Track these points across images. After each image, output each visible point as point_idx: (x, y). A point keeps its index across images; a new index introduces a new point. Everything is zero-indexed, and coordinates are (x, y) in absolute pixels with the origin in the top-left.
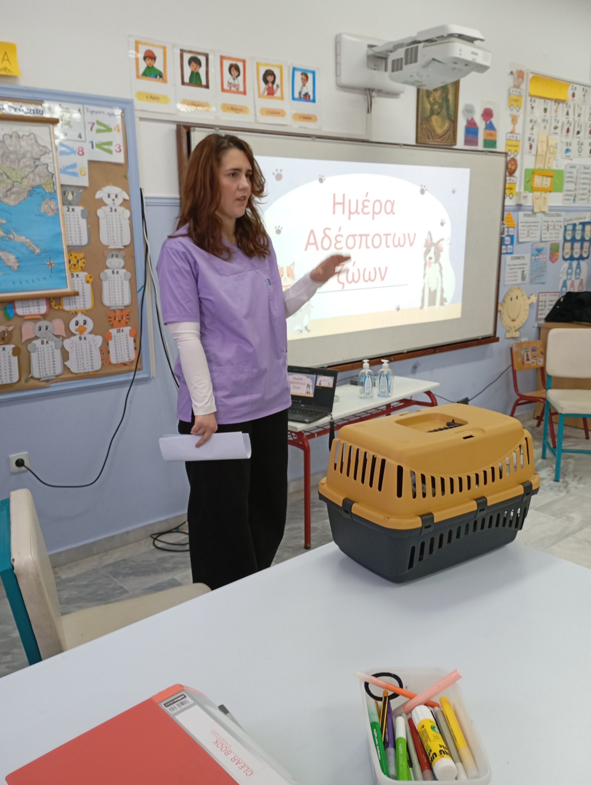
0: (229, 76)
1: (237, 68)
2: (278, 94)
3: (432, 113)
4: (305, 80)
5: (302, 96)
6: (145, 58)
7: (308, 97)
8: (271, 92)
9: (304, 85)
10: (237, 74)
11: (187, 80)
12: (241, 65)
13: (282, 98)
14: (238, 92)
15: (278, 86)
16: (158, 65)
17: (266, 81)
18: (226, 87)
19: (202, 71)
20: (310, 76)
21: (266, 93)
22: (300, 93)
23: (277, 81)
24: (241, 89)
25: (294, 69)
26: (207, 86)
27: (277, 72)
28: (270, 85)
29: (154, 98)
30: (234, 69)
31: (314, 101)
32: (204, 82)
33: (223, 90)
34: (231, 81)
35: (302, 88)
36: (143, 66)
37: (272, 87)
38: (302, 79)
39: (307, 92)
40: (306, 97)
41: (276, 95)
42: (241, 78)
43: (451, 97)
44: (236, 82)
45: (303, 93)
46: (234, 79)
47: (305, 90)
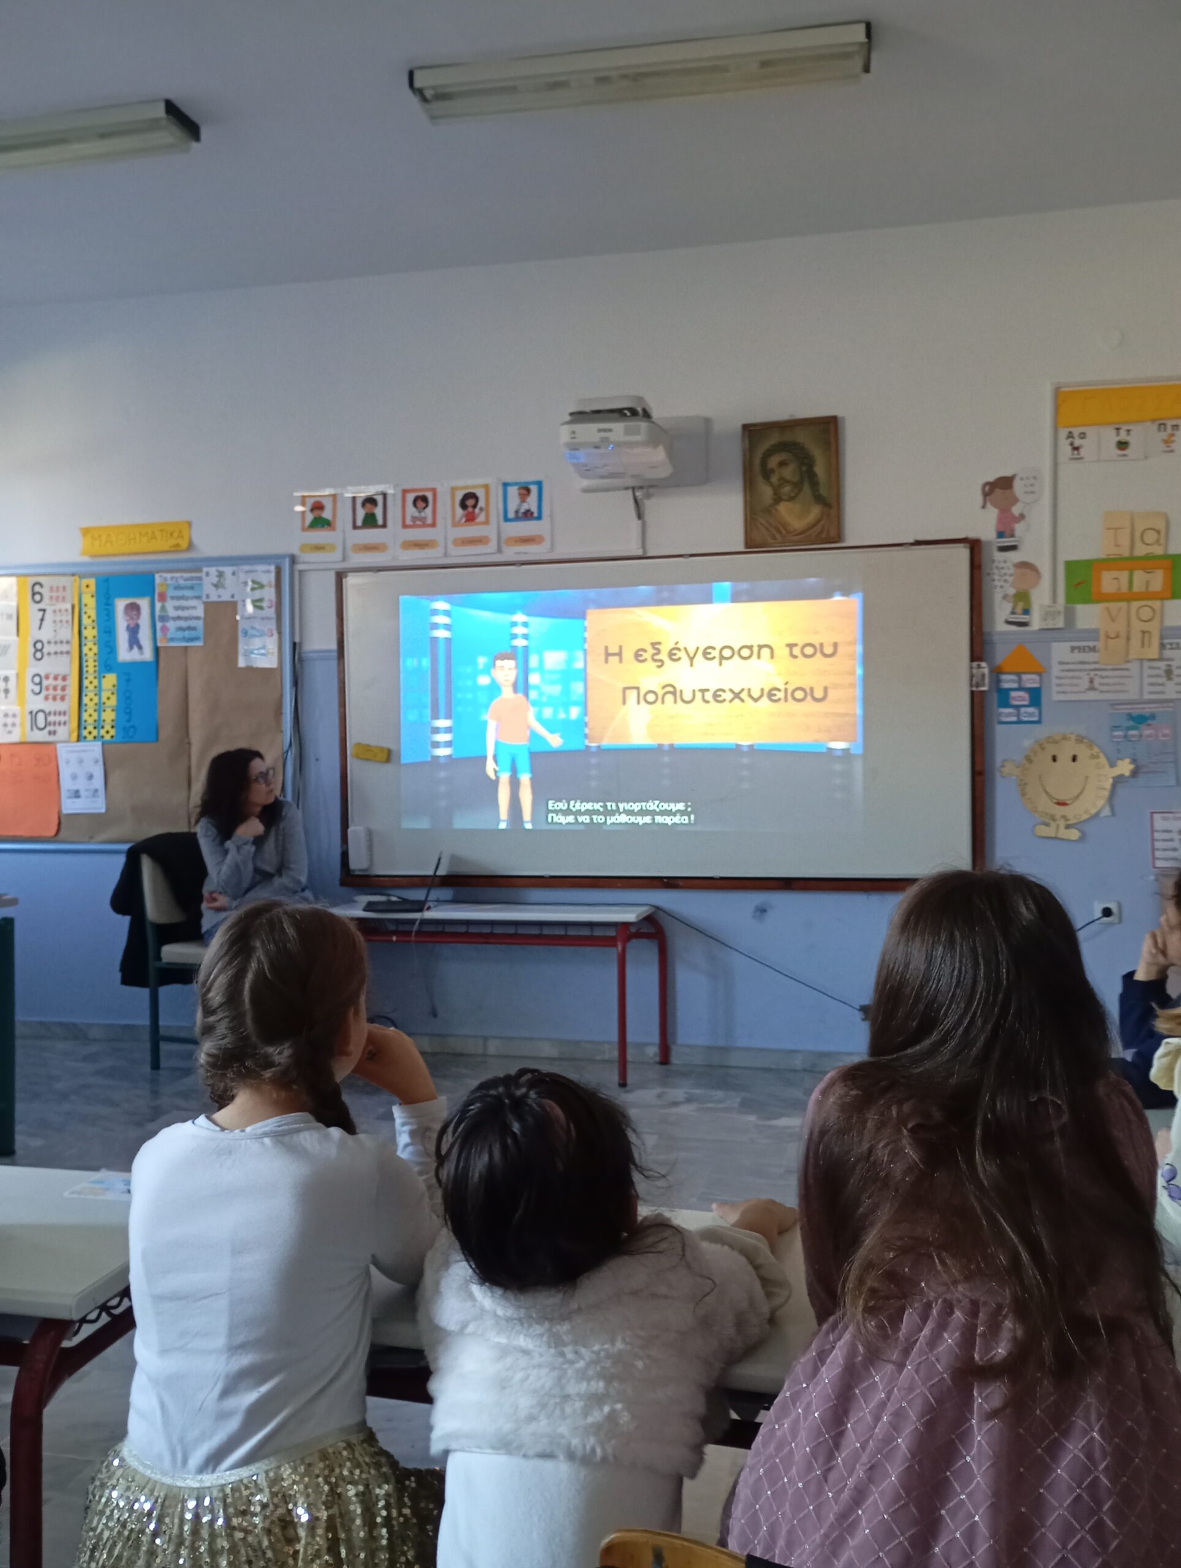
0: (414, 509)
1: (424, 499)
2: (481, 518)
3: (778, 499)
4: (524, 495)
5: (520, 515)
6: (312, 510)
7: (529, 515)
8: (470, 518)
9: (523, 501)
10: (424, 505)
11: (359, 523)
12: (429, 495)
13: (487, 522)
14: (425, 525)
16: (327, 514)
17: (463, 506)
18: (409, 522)
19: (378, 512)
20: (534, 489)
21: (464, 520)
22: (517, 512)
23: (482, 503)
24: (429, 521)
25: (505, 485)
26: (384, 526)
27: (480, 493)
28: (470, 509)
29: (319, 548)
30: (421, 501)
31: (539, 518)
32: (380, 522)
33: (405, 526)
34: (416, 514)
35: (520, 505)
36: (310, 517)
37: (473, 512)
38: (520, 494)
39: (528, 508)
40: (528, 515)
41: (478, 520)
42: (429, 510)
43: (820, 469)
44: (423, 514)
45: (522, 510)
46: (420, 512)
47: (525, 507)
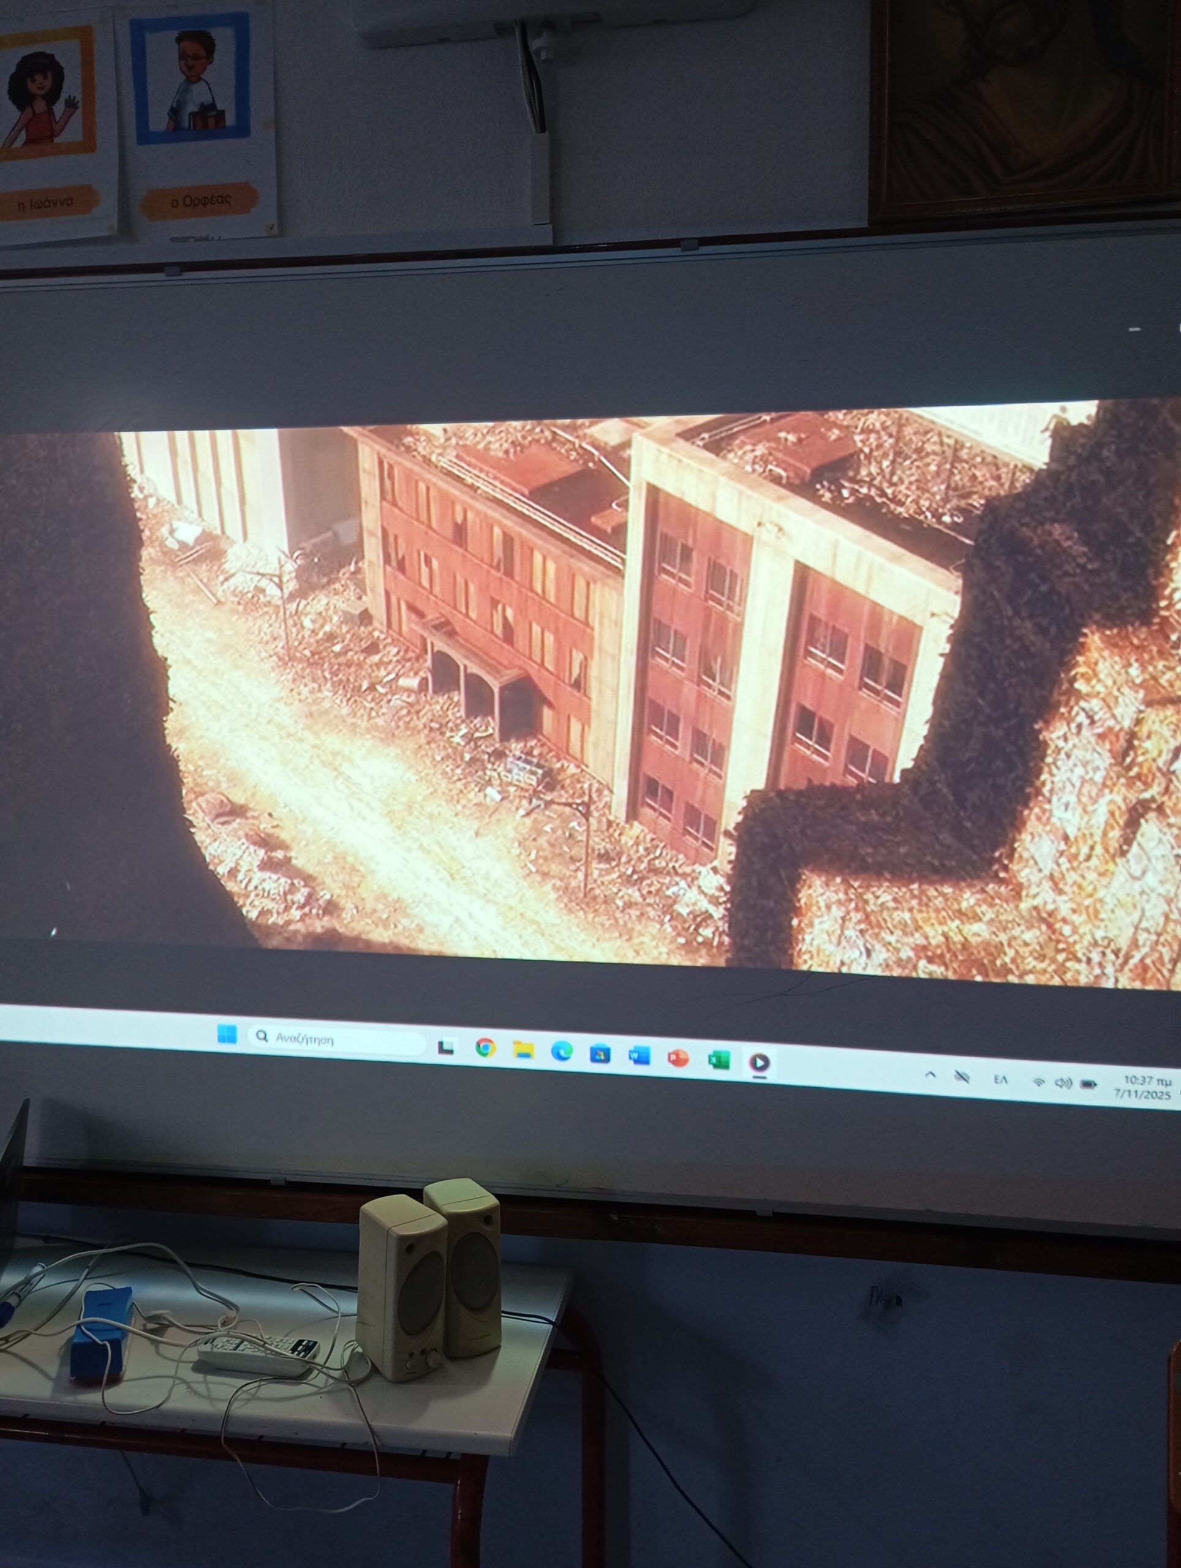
2: (73, 132)
8: (41, 134)
9: (193, 76)
13: (88, 145)
15: (71, 104)
39: (207, 100)
40: (207, 121)
41: (63, 139)
47: (199, 95)
